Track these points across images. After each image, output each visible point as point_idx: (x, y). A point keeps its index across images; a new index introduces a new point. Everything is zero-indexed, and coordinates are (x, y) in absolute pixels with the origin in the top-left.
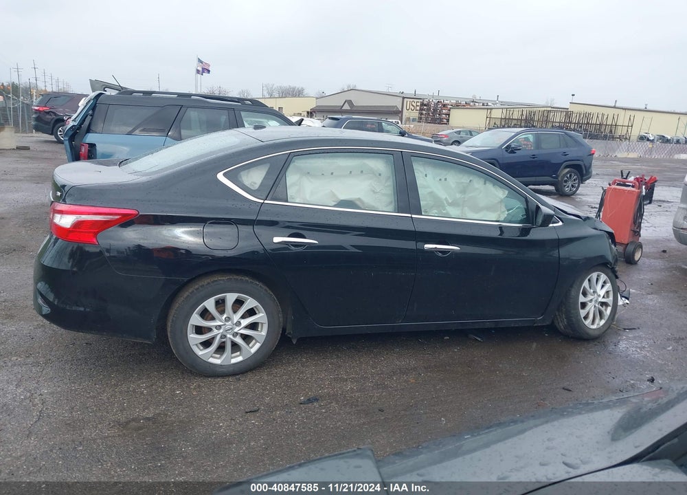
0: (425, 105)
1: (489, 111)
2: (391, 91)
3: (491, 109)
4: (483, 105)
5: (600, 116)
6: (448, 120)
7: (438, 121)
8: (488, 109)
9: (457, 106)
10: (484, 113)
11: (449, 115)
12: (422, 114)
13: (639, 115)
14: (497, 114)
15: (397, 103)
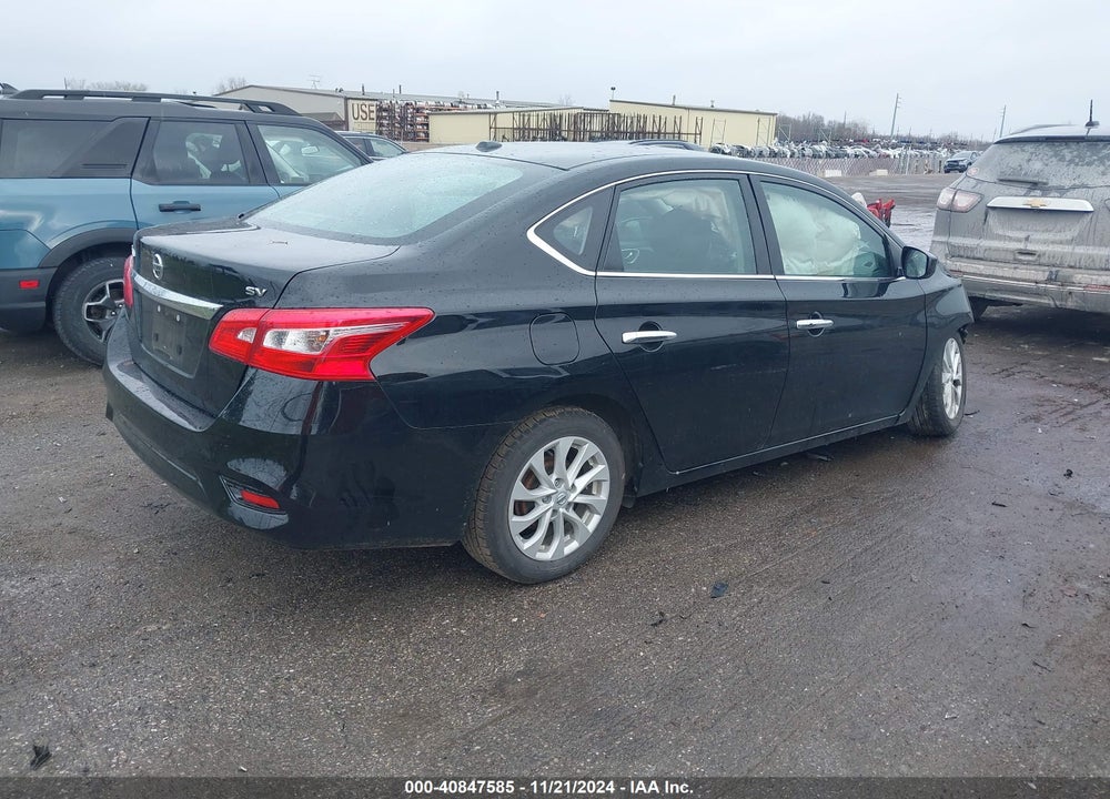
0: (385, 110)
1: (493, 117)
2: (320, 88)
3: (496, 114)
4: (479, 107)
5: (657, 120)
6: (427, 135)
7: (411, 136)
8: (490, 113)
9: (439, 110)
10: (484, 121)
11: (427, 125)
12: (381, 125)
13: (708, 116)
14: (505, 121)
15: (336, 107)
